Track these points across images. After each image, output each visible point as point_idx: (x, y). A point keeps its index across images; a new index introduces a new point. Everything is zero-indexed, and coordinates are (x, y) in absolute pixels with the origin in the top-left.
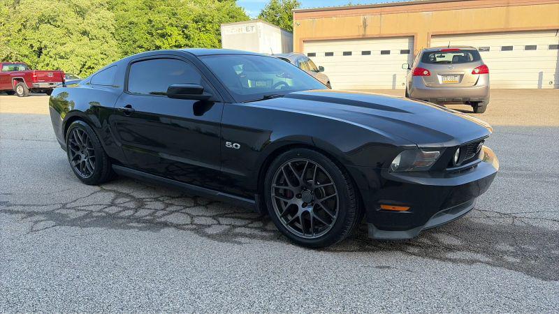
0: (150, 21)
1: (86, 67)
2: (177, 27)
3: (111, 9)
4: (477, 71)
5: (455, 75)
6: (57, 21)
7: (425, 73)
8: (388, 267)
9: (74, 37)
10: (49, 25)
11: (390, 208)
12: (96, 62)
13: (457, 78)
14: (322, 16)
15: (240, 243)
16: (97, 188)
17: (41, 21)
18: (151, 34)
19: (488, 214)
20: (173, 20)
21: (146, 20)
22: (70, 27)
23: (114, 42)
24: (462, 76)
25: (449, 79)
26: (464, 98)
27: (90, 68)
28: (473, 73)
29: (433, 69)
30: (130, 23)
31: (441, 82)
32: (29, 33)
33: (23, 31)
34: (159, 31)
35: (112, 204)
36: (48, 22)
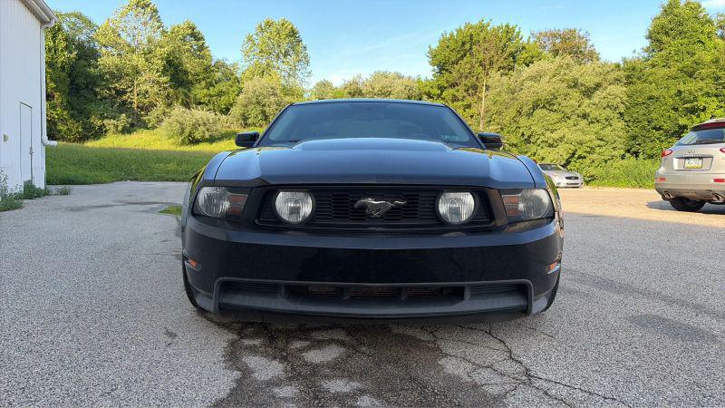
0: (680, 92)
1: (576, 156)
2: (716, 96)
3: (630, 83)
6: (554, 105)
9: (571, 122)
10: (544, 110)
12: (588, 149)
17: (536, 107)
18: (676, 109)
21: (673, 92)
22: (568, 111)
23: (620, 125)
27: (580, 157)
30: (650, 98)
32: (523, 121)
33: (517, 119)
34: (688, 105)
36: (544, 107)
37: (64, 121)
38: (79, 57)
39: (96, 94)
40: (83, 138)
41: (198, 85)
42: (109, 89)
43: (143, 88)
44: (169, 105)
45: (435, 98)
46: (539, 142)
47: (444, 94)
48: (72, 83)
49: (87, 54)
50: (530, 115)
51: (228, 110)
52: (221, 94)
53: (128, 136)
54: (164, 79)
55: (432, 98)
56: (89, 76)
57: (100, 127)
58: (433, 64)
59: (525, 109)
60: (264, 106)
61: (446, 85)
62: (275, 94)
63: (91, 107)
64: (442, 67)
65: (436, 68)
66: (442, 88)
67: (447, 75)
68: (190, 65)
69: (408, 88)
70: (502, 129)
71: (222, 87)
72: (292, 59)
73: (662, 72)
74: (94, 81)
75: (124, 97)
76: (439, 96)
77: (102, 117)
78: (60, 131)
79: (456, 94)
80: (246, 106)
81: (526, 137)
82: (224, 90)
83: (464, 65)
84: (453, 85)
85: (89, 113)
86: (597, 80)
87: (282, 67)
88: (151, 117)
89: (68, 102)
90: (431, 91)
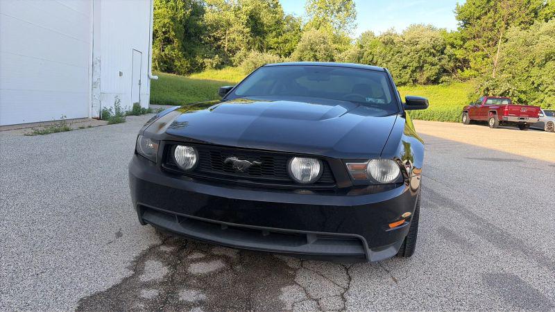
37: (179, 59)
38: (192, 14)
39: (201, 40)
40: (190, 72)
41: (270, 35)
42: (210, 37)
43: (232, 36)
44: (249, 49)
45: (458, 48)
46: (546, 91)
47: (466, 45)
48: (186, 32)
49: (198, 11)
50: (541, 66)
51: (290, 53)
52: (286, 41)
53: (219, 71)
54: (248, 30)
55: (455, 47)
56: (197, 27)
57: (202, 64)
58: (459, 19)
59: (538, 61)
60: (316, 51)
61: (468, 37)
62: (324, 43)
63: (197, 49)
64: (467, 22)
65: (461, 22)
66: (464, 40)
67: (471, 28)
68: (266, 18)
69: (433, 39)
70: (514, 77)
71: (288, 36)
72: (343, 14)
74: (200, 31)
75: (219, 43)
76: (461, 46)
77: (204, 58)
78: (176, 66)
80: (303, 51)
81: (536, 85)
82: (289, 38)
83: (487, 20)
84: (475, 37)
85: (195, 54)
87: (335, 20)
88: (236, 58)
89: (182, 45)
90: (455, 41)
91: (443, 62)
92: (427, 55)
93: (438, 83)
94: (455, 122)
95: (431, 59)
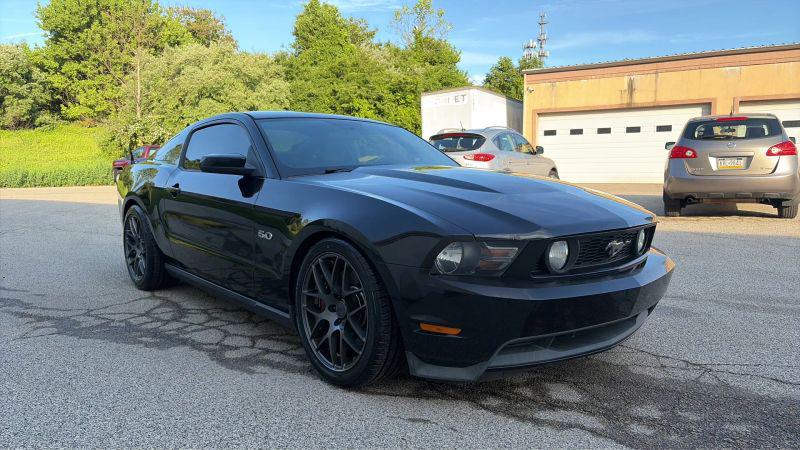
0: (335, 92)
2: (367, 99)
3: (289, 77)
4: (776, 150)
5: (739, 157)
6: (220, 95)
7: (689, 153)
8: (425, 421)
10: (210, 100)
11: (434, 329)
13: (742, 163)
14: (566, 79)
15: (252, 372)
16: (148, 294)
17: (201, 95)
18: (335, 108)
19: (666, 362)
20: (363, 91)
21: (329, 91)
22: (235, 102)
24: (750, 158)
25: (728, 163)
26: (754, 194)
28: (769, 153)
29: (703, 147)
30: (310, 95)
31: (714, 168)
32: (186, 110)
33: (180, 108)
34: (345, 105)
35: (147, 314)
36: (210, 96)
45: (52, 72)
47: (65, 68)
50: (195, 104)
55: (46, 71)
58: (45, 28)
59: (192, 97)
61: (67, 57)
64: (58, 36)
65: (48, 33)
66: (62, 61)
67: (66, 45)
69: (11, 56)
70: (163, 119)
73: (315, 70)
76: (57, 70)
79: (83, 69)
83: (92, 35)
84: (78, 58)
86: (261, 72)
90: (45, 62)
91: (36, 92)
92: (8, 80)
93: (34, 127)
94: (102, 184)
95: (14, 88)
